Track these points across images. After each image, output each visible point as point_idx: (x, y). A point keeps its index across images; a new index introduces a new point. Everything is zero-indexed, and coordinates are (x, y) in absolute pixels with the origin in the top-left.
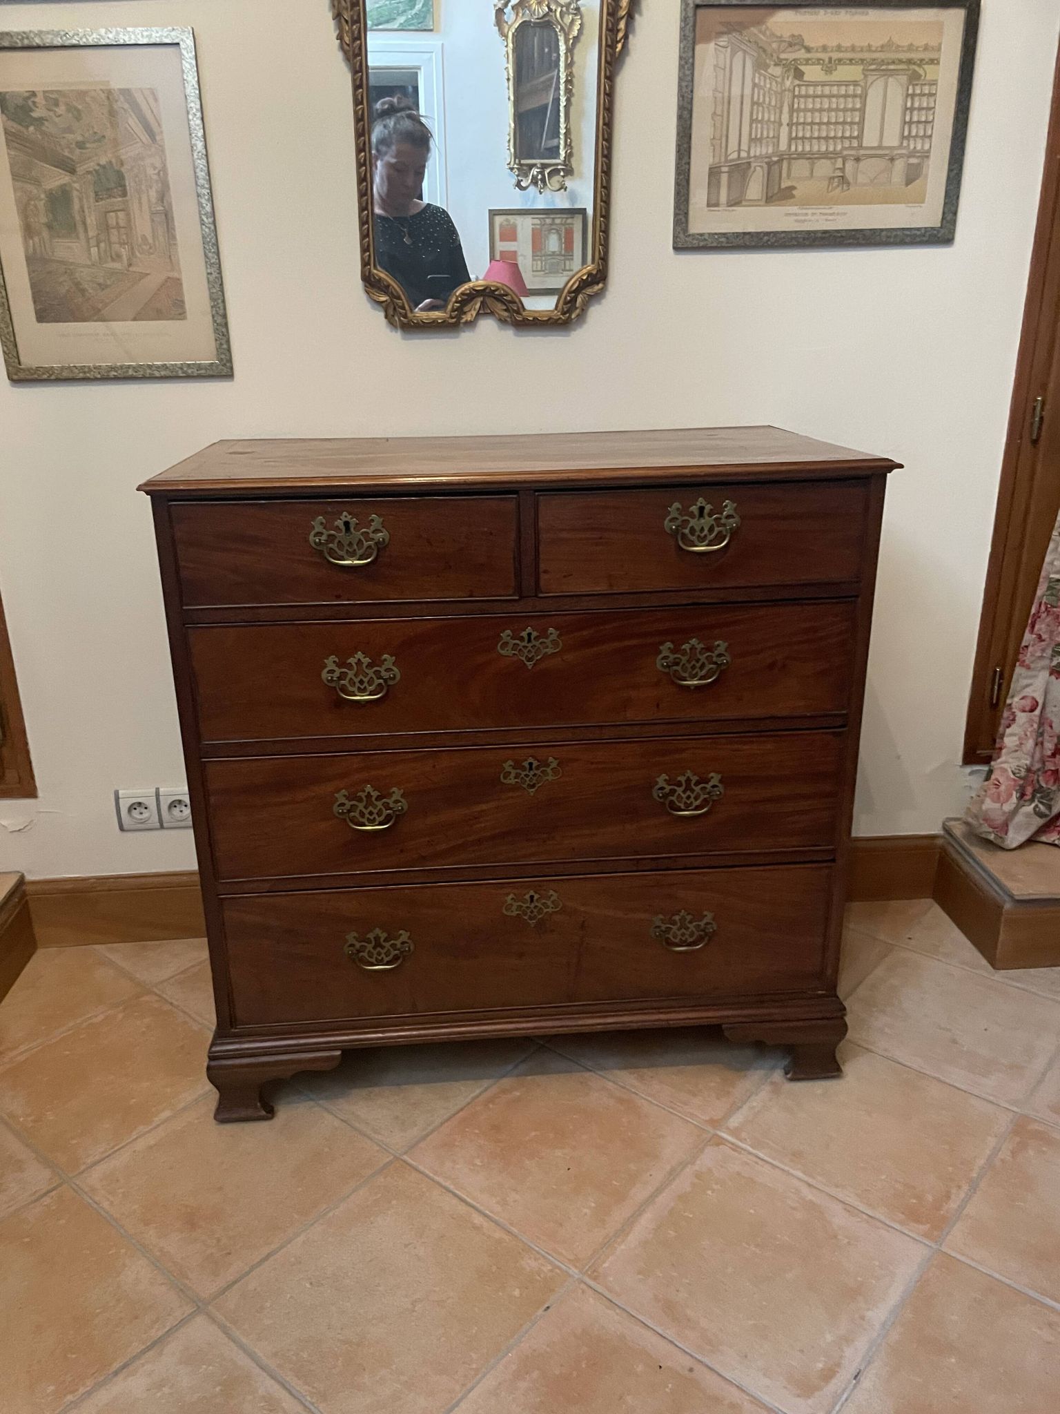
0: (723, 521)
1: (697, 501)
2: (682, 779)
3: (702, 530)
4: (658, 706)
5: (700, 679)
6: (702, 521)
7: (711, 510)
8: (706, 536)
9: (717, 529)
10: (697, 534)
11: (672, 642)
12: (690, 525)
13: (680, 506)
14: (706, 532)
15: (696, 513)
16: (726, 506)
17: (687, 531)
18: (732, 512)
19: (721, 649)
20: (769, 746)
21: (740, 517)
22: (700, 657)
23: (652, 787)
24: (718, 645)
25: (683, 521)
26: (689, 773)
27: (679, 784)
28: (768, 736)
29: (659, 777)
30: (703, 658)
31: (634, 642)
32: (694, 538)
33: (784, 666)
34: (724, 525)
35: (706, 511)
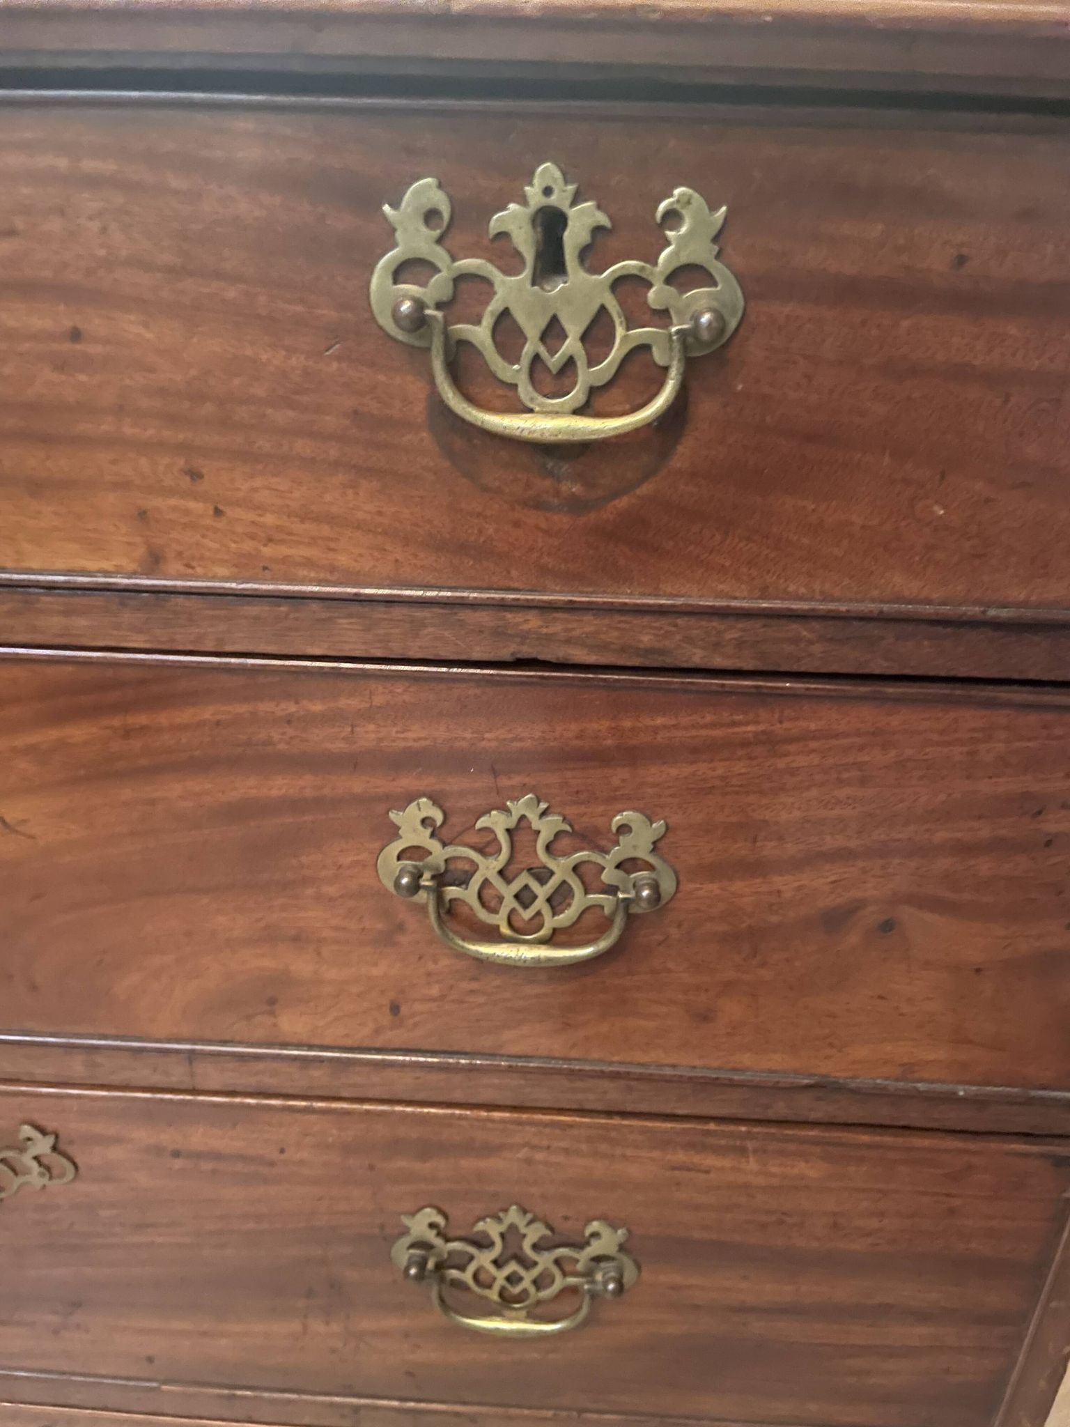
0: (655, 295)
1: (529, 177)
2: (493, 1229)
3: (553, 332)
4: (395, 1009)
5: (549, 941)
6: (558, 287)
7: (597, 230)
8: (570, 364)
9: (623, 338)
10: (528, 350)
11: (436, 800)
12: (495, 306)
13: (441, 201)
14: (571, 345)
15: (525, 240)
16: (673, 217)
17: (480, 334)
18: (702, 253)
19: (639, 842)
20: (801, 1168)
21: (740, 278)
22: (551, 864)
23: (391, 1240)
24: (624, 829)
25: (461, 279)
26: (513, 1216)
27: (482, 1243)
28: (802, 1141)
29: (413, 1214)
30: (561, 868)
31: (280, 786)
32: (515, 372)
33: (887, 926)
34: (662, 316)
35: (574, 236)
